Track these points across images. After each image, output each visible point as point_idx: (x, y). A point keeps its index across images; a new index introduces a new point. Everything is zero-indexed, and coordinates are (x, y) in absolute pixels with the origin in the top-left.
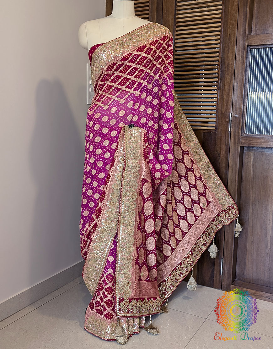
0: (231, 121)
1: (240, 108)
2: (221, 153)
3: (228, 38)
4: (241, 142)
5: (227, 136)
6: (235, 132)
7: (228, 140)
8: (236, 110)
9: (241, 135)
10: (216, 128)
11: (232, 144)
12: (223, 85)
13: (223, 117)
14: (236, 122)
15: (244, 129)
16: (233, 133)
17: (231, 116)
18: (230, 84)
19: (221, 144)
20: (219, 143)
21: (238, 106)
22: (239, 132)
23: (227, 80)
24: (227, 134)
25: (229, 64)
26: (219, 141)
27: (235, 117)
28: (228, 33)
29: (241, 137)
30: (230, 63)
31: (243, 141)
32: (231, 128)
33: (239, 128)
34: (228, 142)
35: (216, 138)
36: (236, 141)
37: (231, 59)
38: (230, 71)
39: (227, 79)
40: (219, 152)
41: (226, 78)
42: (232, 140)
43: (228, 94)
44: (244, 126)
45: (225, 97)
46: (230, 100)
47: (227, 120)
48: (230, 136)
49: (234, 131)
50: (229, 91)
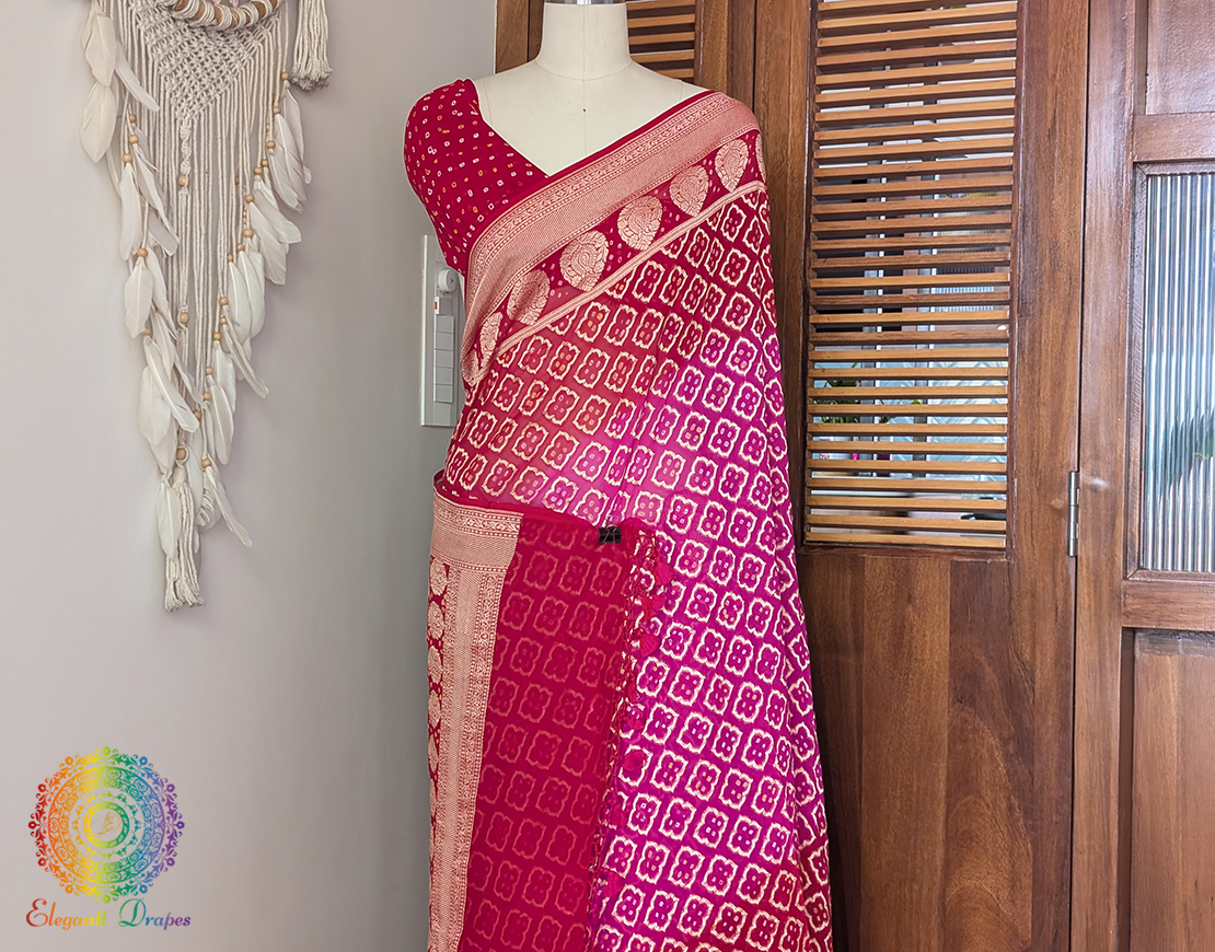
0: (1077, 506)
1: (1113, 446)
2: (1038, 664)
3: (1049, 125)
4: (1123, 609)
5: (1059, 578)
6: (1097, 560)
7: (1066, 602)
8: (1096, 456)
9: (1125, 578)
10: (1009, 541)
11: (1083, 616)
12: (1032, 342)
13: (1038, 490)
14: (1099, 515)
15: (1132, 549)
16: (1088, 568)
17: (1077, 487)
18: (1064, 338)
19: (1033, 617)
20: (1026, 614)
21: (1103, 440)
22: (1113, 563)
23: (1052, 317)
24: (1060, 570)
25: (1055, 247)
26: (1026, 602)
27: (1095, 489)
28: (1049, 105)
29: (1124, 583)
30: (1063, 238)
31: (1133, 604)
32: (1076, 541)
33: (1113, 543)
34: (1066, 610)
35: (1010, 589)
36: (1105, 606)
37: (1064, 222)
38: (1063, 276)
39: (1048, 313)
40: (1027, 656)
41: (1045, 309)
42: (1084, 600)
43: (1058, 383)
44: (1133, 534)
45: (1045, 394)
46: (1066, 410)
47: (1058, 503)
48: (1073, 582)
49: (1091, 554)
50: (1063, 368)
